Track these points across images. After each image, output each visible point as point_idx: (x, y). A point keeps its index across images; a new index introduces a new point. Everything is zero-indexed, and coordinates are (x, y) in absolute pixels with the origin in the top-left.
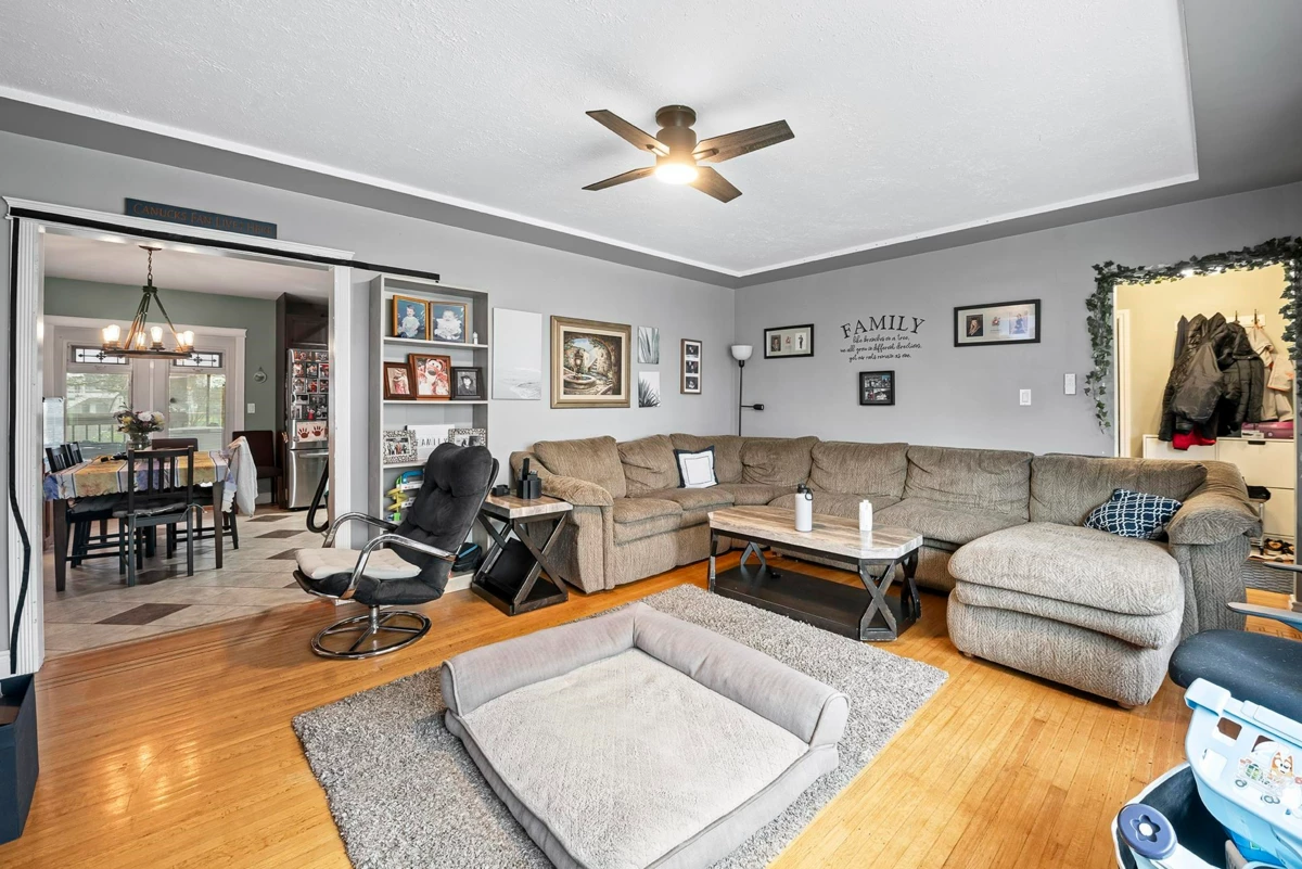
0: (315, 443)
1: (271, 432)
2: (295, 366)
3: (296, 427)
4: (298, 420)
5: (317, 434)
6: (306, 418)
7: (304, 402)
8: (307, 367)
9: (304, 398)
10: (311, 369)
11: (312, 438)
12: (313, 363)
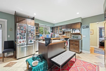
0: (23, 44)
1: (13, 41)
2: (18, 27)
3: (19, 40)
4: (19, 39)
5: (23, 42)
6: (21, 38)
7: (20, 35)
8: (21, 27)
9: (20, 34)
10: (22, 28)
11: (22, 43)
12: (22, 27)
